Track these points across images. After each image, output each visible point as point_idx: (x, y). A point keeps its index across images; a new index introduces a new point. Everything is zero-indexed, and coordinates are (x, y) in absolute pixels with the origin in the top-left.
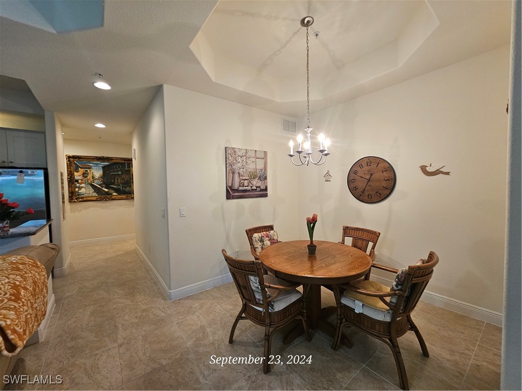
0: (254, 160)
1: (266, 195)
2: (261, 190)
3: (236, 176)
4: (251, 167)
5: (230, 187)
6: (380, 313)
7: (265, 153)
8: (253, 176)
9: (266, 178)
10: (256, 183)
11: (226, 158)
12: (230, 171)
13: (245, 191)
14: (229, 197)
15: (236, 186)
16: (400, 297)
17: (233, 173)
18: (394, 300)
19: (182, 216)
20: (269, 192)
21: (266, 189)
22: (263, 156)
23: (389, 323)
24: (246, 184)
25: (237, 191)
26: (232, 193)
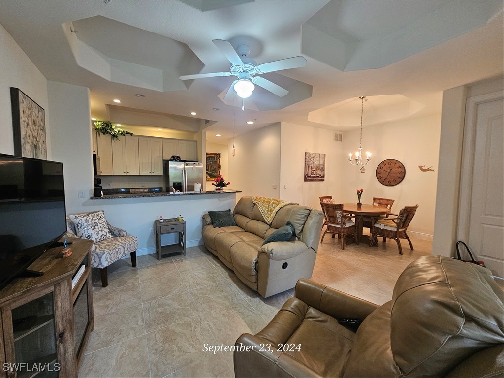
0: (318, 159)
1: (323, 180)
2: (322, 177)
3: (310, 168)
4: (317, 163)
5: (307, 175)
6: (392, 227)
7: (325, 154)
8: (318, 169)
9: (324, 170)
10: (319, 172)
11: (305, 158)
12: (307, 165)
13: (313, 177)
14: (305, 180)
15: (309, 175)
16: (401, 219)
17: (308, 167)
18: (398, 221)
19: (285, 188)
20: (325, 178)
21: (324, 177)
22: (323, 157)
23: (396, 232)
24: (314, 173)
25: (310, 177)
26: (307, 178)
